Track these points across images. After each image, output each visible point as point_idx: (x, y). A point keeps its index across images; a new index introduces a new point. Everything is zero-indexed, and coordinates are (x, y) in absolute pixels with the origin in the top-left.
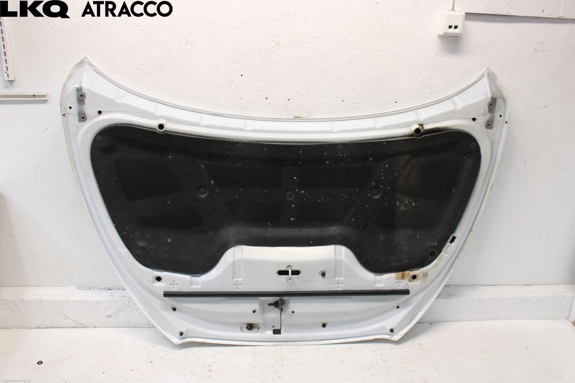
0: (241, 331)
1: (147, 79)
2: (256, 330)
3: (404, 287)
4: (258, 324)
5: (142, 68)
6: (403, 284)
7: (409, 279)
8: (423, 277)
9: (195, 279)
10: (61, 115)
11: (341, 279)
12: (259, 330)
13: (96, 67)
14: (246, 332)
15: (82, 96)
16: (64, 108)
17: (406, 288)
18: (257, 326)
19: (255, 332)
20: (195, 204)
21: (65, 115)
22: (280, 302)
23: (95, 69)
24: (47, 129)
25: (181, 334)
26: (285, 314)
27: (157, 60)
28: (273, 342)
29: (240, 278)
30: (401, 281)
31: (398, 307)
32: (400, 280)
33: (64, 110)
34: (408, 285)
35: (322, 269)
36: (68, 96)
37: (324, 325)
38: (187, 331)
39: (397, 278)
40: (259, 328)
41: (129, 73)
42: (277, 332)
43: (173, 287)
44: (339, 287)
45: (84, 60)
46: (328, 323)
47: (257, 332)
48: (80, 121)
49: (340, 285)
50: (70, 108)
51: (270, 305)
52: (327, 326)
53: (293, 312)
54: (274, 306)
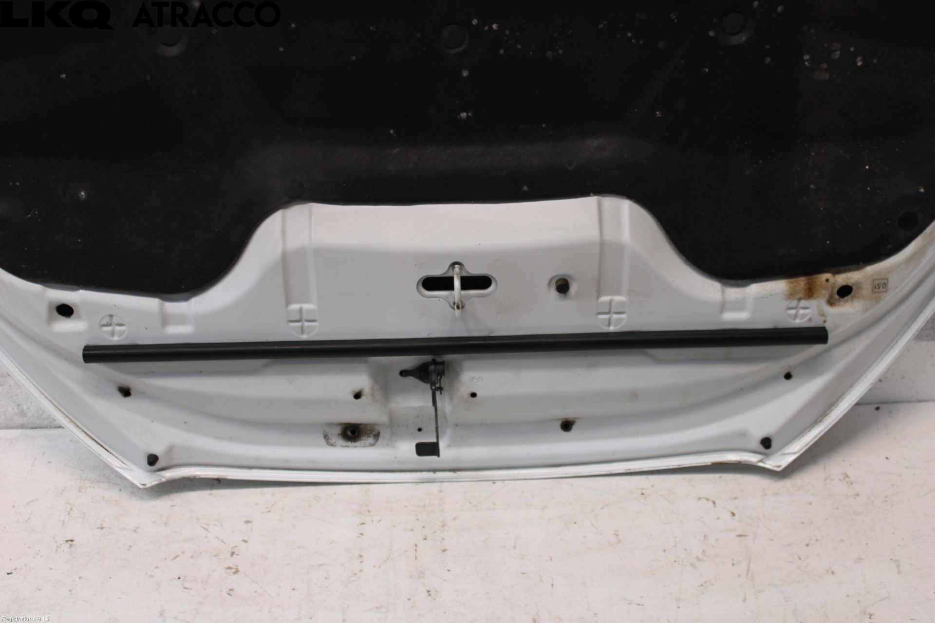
0: (326, 444)
2: (371, 440)
3: (810, 320)
4: (375, 424)
6: (807, 311)
7: (827, 296)
8: (873, 292)
9: (176, 307)
11: (618, 298)
12: (377, 440)
14: (343, 447)
17: (817, 323)
18: (372, 431)
19: (367, 446)
20: (148, 78)
22: (432, 367)
25: (152, 460)
26: (451, 399)
28: (421, 471)
29: (307, 301)
30: (803, 303)
31: (788, 376)
32: (800, 299)
34: (823, 315)
35: (560, 271)
37: (567, 426)
38: (170, 450)
39: (791, 295)
40: (377, 436)
42: (427, 449)
43: (113, 334)
44: (613, 322)
46: (578, 418)
47: (372, 445)
49: (615, 316)
51: (404, 373)
52: (574, 427)
53: (474, 395)
54: (416, 377)
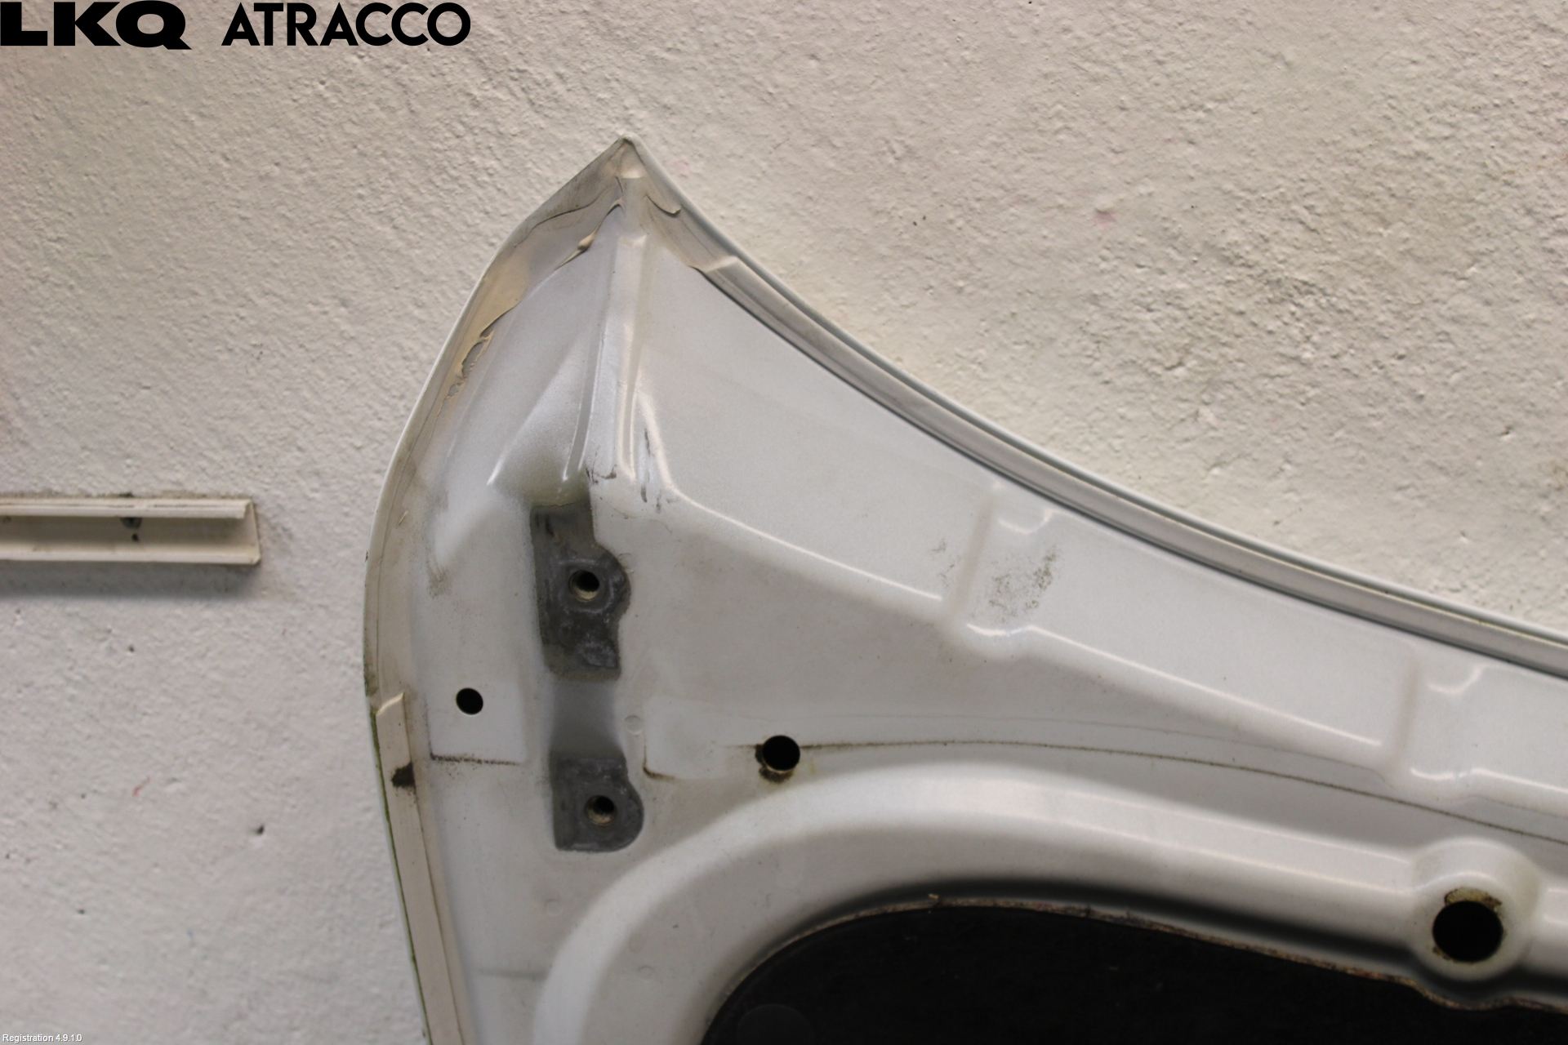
1: (1296, 359)
5: (1234, 235)
10: (372, 774)
13: (731, 250)
15: (587, 580)
16: (405, 702)
21: (421, 772)
23: (725, 271)
24: (261, 831)
27: (1422, 146)
33: (409, 730)
36: (440, 582)
41: (1094, 299)
45: (609, 170)
48: (567, 838)
50: (470, 701)
